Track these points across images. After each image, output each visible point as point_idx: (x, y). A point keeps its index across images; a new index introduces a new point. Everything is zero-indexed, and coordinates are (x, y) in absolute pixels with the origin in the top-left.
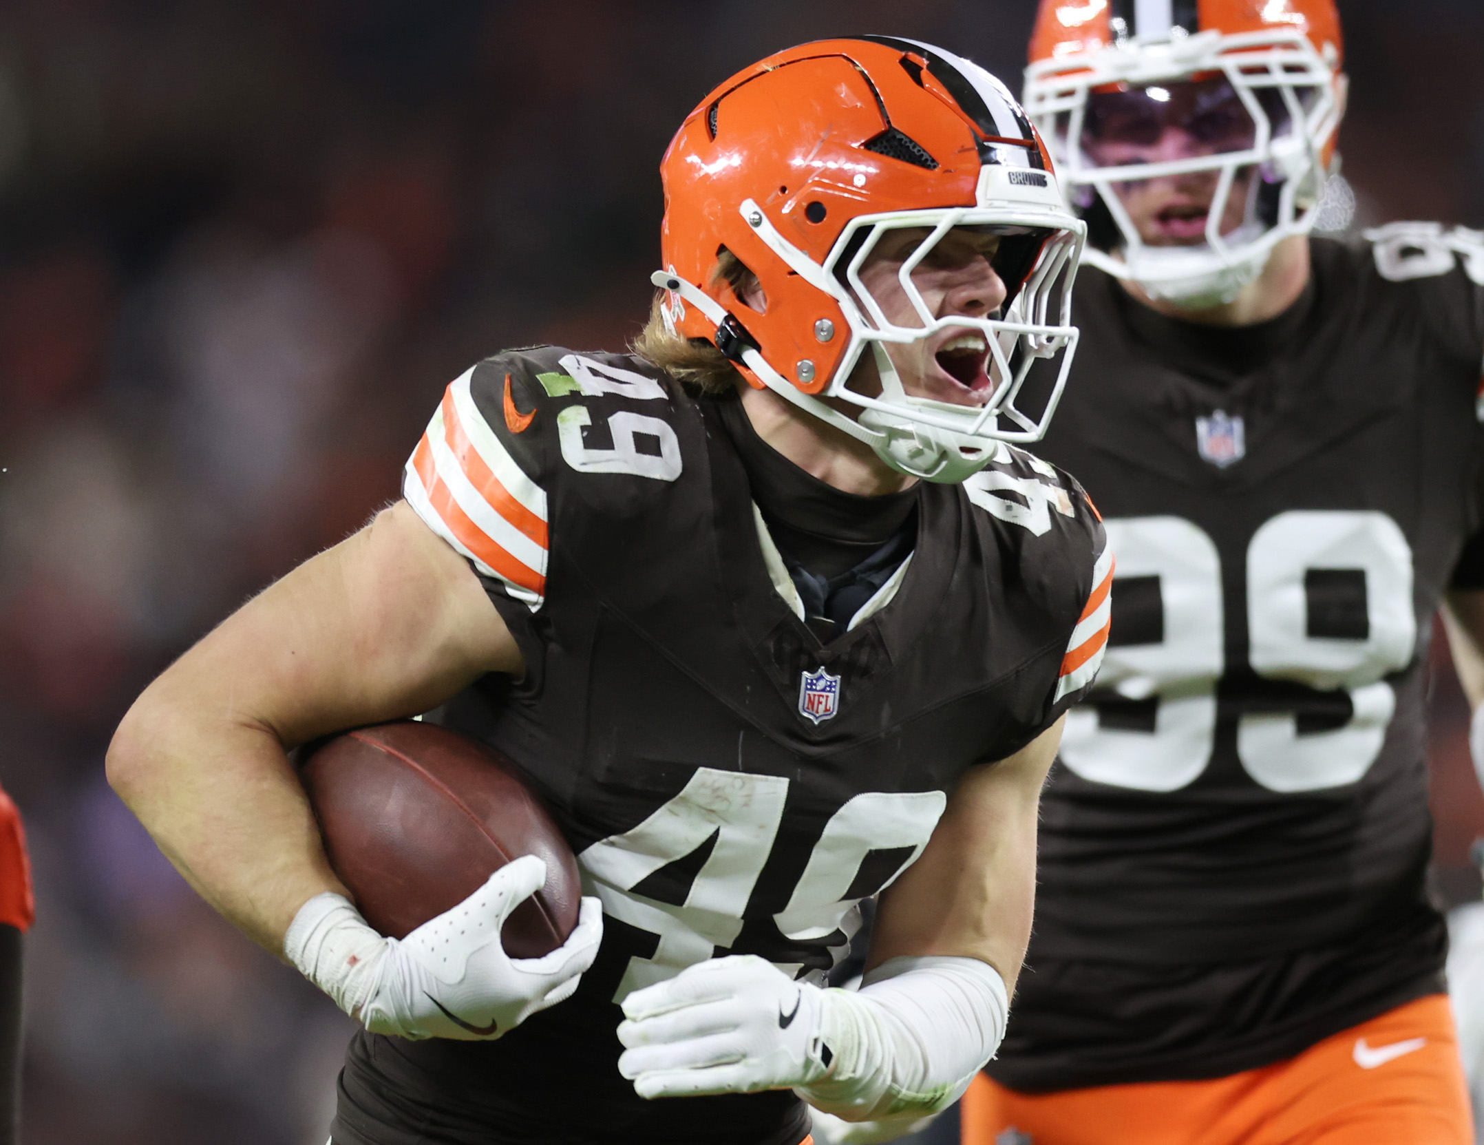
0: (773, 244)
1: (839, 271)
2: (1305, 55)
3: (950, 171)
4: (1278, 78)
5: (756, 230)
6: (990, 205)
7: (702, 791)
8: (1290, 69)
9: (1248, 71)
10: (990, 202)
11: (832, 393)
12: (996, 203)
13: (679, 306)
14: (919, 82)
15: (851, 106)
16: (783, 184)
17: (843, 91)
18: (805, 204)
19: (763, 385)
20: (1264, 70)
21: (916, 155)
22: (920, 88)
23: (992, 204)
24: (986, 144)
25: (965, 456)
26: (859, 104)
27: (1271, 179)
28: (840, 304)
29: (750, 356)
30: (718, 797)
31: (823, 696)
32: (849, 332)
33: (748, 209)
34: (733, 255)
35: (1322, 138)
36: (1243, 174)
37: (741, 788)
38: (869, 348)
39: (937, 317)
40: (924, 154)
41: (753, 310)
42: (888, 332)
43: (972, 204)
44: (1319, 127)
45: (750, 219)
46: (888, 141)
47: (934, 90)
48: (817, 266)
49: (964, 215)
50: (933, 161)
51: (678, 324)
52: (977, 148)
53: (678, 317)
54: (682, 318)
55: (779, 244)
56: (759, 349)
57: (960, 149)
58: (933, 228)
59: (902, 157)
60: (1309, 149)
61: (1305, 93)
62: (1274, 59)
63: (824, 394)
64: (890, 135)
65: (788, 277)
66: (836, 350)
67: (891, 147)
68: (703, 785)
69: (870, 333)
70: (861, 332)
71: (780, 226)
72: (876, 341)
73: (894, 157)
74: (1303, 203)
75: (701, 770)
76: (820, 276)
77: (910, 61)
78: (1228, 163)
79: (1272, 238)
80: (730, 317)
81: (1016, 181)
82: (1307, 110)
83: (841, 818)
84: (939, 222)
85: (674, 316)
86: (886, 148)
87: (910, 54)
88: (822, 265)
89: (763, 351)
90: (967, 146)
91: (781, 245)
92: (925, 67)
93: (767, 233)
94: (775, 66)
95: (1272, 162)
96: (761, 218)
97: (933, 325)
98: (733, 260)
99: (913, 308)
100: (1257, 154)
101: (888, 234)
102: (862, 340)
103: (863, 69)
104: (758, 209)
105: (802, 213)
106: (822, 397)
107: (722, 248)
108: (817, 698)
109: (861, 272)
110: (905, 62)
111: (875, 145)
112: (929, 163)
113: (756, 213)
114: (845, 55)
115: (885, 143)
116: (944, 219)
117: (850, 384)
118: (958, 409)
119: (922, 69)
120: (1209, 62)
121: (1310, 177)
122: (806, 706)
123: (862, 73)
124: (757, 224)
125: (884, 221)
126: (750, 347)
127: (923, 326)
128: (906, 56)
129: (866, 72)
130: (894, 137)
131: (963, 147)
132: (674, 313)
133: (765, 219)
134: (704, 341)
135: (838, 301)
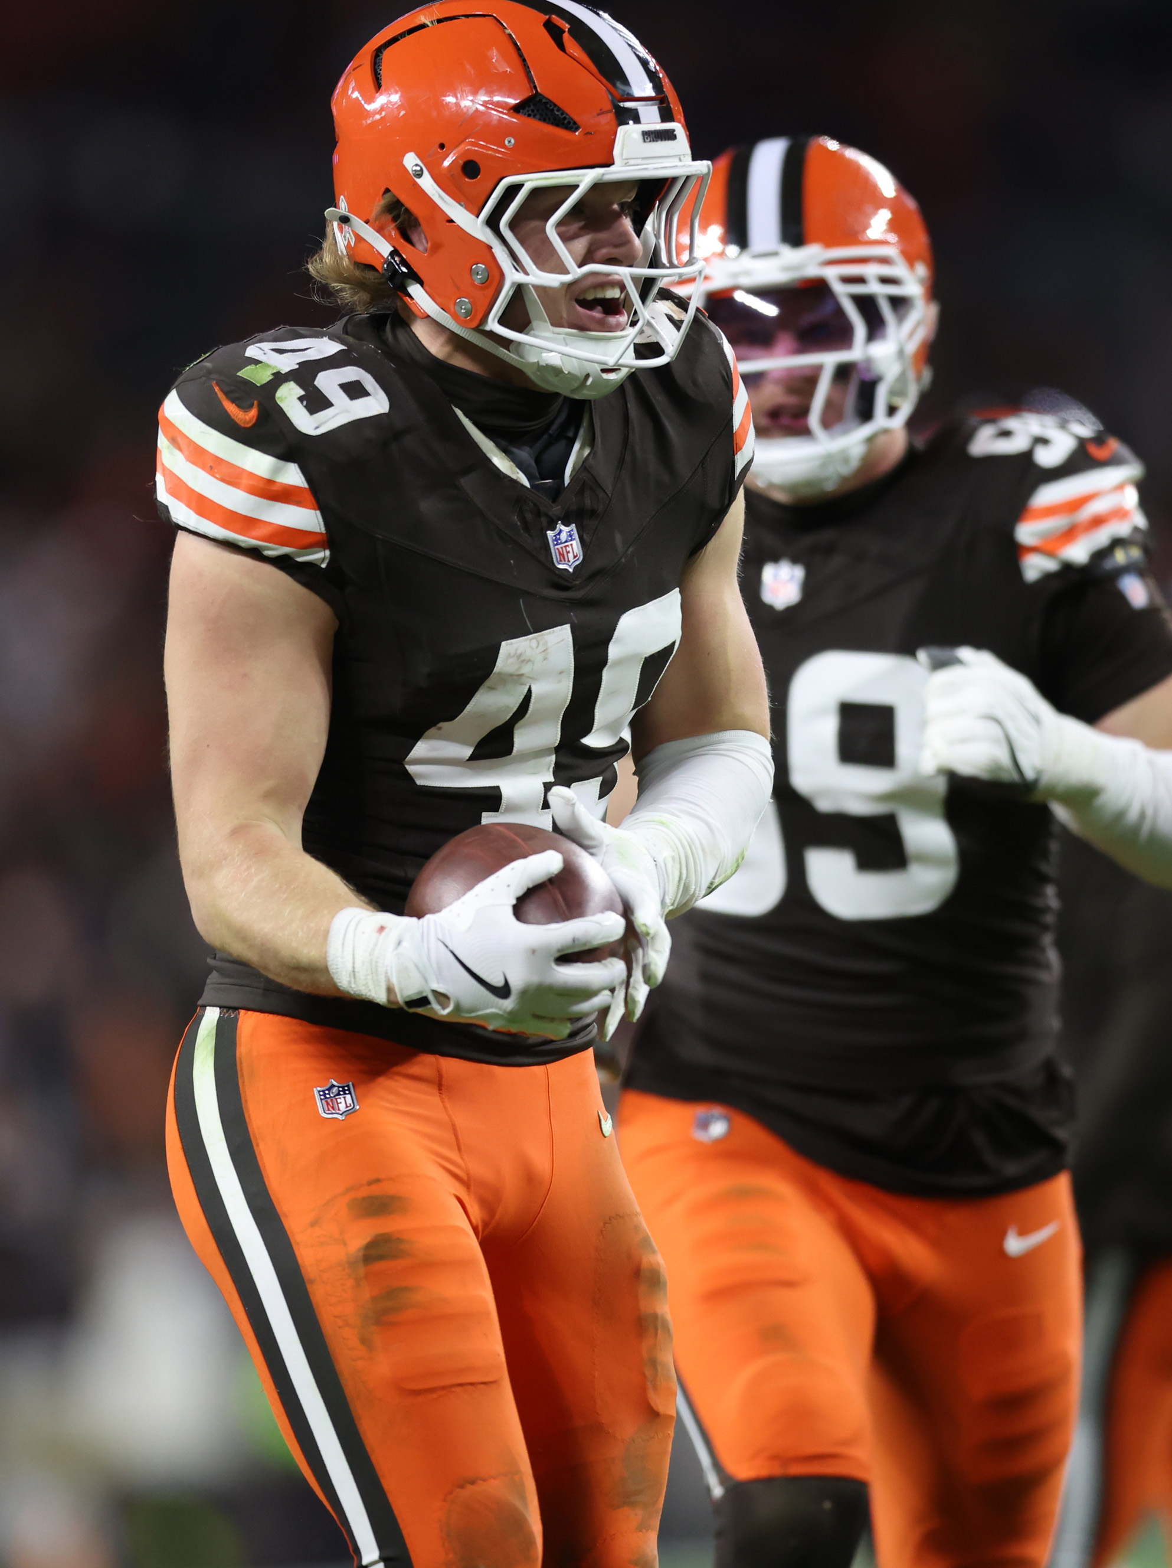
0: (433, 195)
1: (493, 223)
2: (899, 270)
3: (591, 133)
4: (874, 288)
5: (418, 180)
6: (626, 164)
7: (510, 661)
8: (885, 280)
9: (848, 280)
10: (626, 161)
11: (488, 328)
12: (632, 162)
13: (349, 233)
14: (561, 47)
15: (501, 71)
16: (442, 141)
17: (495, 55)
18: (461, 162)
19: (426, 315)
20: (860, 280)
21: (560, 118)
22: (562, 53)
23: (628, 162)
24: (621, 104)
25: (605, 376)
26: (508, 70)
27: (868, 377)
28: (493, 250)
29: (415, 290)
30: (523, 661)
31: (568, 546)
32: (502, 275)
33: (411, 161)
34: (394, 196)
35: (912, 347)
36: (843, 372)
37: (537, 647)
38: (519, 290)
39: (580, 266)
40: (567, 117)
41: (417, 249)
42: (537, 277)
43: (609, 163)
44: (911, 334)
45: (413, 171)
46: (534, 105)
47: (575, 54)
48: (473, 217)
49: (603, 175)
50: (575, 123)
51: (348, 247)
52: (614, 111)
53: (349, 242)
54: (353, 244)
55: (438, 196)
56: (422, 284)
57: (599, 112)
58: (576, 187)
59: (547, 120)
60: (901, 353)
61: (899, 303)
62: (871, 271)
63: (481, 328)
64: (538, 99)
65: (447, 224)
66: (490, 292)
67: (538, 110)
68: (509, 656)
69: (520, 277)
70: (512, 277)
71: (439, 180)
72: (527, 285)
73: (540, 119)
74: (897, 401)
75: (504, 643)
76: (474, 225)
77: (554, 24)
78: (829, 360)
79: (866, 430)
80: (395, 253)
81: (649, 140)
82: (901, 319)
83: (617, 640)
84: (581, 181)
85: (346, 240)
86: (533, 111)
87: (554, 16)
88: (478, 216)
89: (424, 285)
90: (605, 109)
91: (440, 196)
92: (567, 30)
93: (427, 183)
94: (433, 19)
95: (869, 361)
96: (422, 170)
97: (576, 272)
98: (395, 200)
99: (559, 257)
100: (857, 352)
101: (536, 192)
102: (513, 284)
103: (511, 32)
104: (419, 162)
105: (458, 170)
106: (479, 329)
107: (387, 190)
108: (564, 549)
109: (513, 225)
110: (549, 26)
111: (524, 108)
112: (571, 125)
113: (417, 165)
114: (495, 15)
115: (532, 107)
116: (586, 178)
117: (502, 321)
118: (598, 336)
119: (564, 32)
120: (813, 271)
121: (902, 377)
122: (559, 559)
123: (510, 35)
124: (419, 175)
125: (532, 181)
126: (414, 282)
127: (566, 272)
128: (549, 18)
129: (514, 36)
130: (540, 101)
131: (601, 110)
132: (345, 237)
133: (425, 171)
134: (371, 268)
135: (491, 248)
